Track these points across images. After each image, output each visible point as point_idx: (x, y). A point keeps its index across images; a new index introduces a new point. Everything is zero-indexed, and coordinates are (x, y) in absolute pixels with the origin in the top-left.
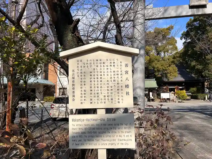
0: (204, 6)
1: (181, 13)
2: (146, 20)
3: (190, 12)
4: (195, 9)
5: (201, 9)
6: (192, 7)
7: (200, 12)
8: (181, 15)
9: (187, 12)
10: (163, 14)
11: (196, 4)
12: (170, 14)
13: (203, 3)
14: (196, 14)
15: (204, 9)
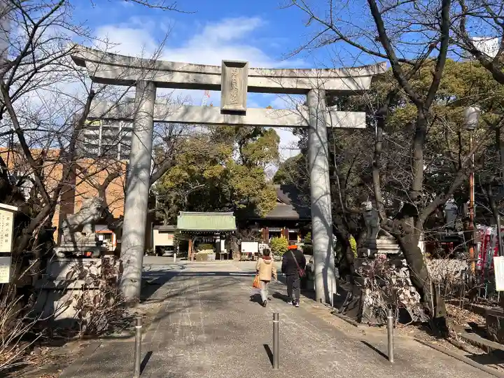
0: (242, 113)
1: (209, 118)
2: (154, 121)
3: (222, 119)
4: (229, 115)
5: (237, 116)
6: (224, 112)
7: (236, 120)
8: (209, 121)
9: (218, 119)
10: (183, 115)
11: (231, 107)
12: (192, 118)
13: (240, 108)
14: (230, 122)
15: (242, 116)
